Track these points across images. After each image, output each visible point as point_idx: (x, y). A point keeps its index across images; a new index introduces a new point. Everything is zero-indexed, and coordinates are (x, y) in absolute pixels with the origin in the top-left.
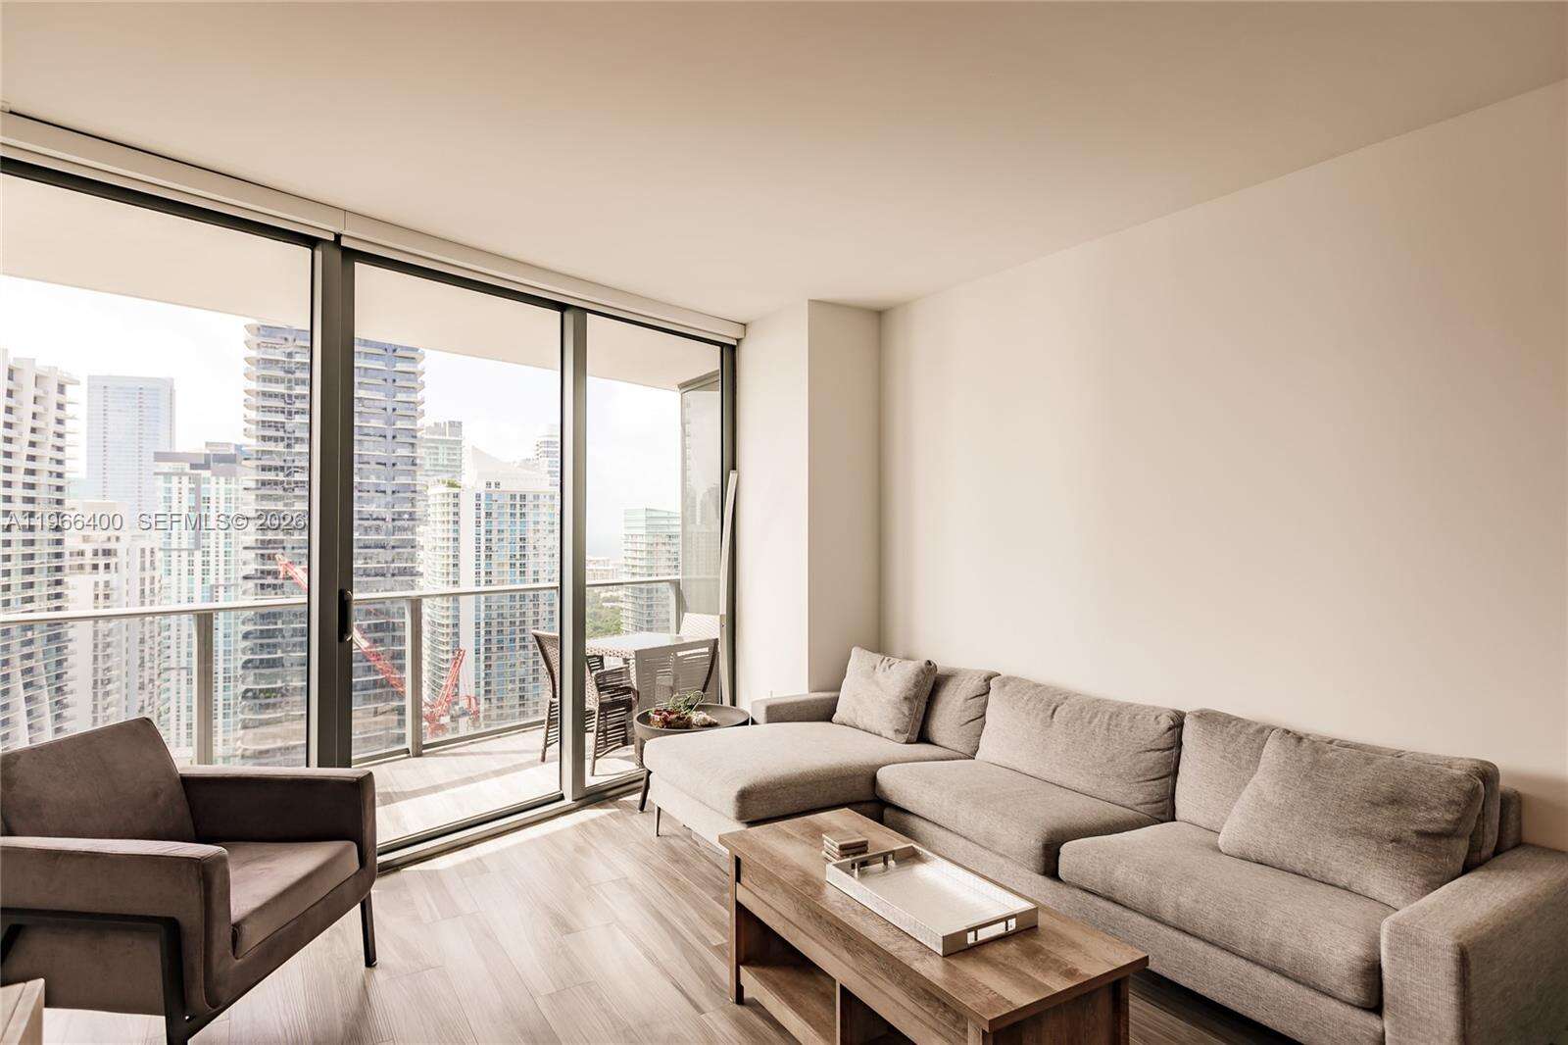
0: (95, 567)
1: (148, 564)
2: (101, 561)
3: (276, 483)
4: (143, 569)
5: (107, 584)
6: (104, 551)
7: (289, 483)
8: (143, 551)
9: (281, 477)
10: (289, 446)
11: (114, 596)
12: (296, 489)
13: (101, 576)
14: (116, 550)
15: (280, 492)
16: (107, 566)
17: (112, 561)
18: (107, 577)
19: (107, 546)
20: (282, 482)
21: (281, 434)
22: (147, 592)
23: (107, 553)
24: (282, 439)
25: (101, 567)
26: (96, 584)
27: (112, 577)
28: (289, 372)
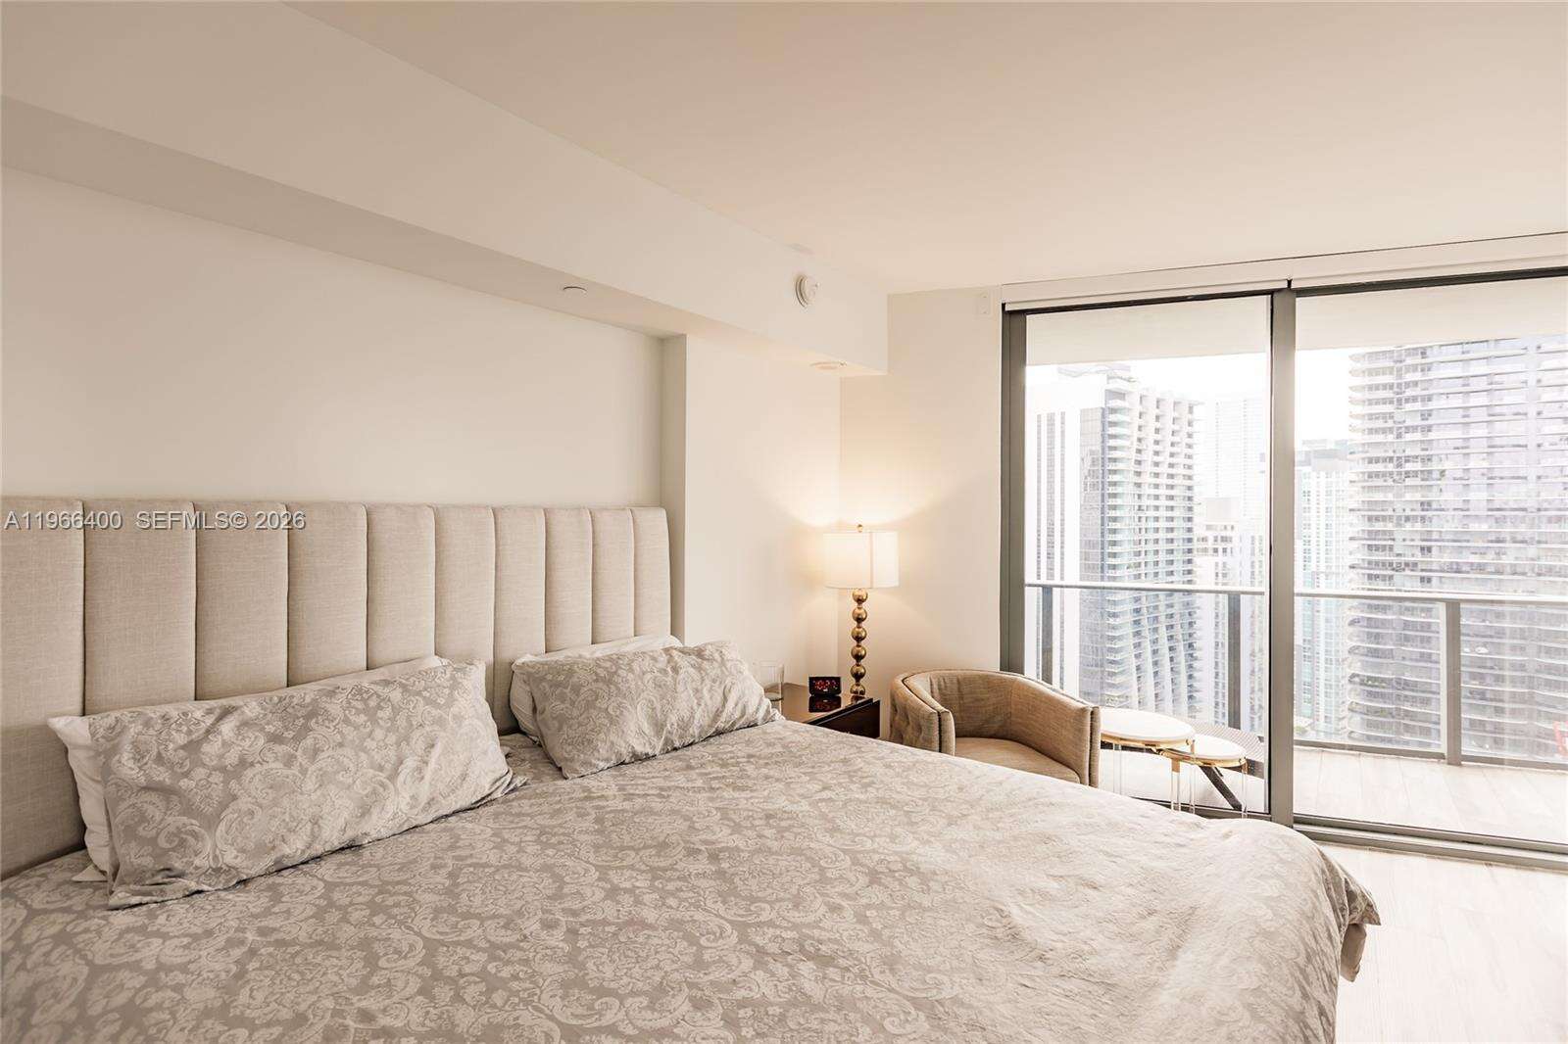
0: (1216, 551)
1: (1257, 551)
2: (1220, 546)
3: (1384, 475)
4: (1253, 554)
5: (1224, 564)
6: (1222, 537)
7: (1400, 473)
8: (1253, 538)
9: (1390, 467)
10: (1399, 436)
11: (1230, 576)
12: (1407, 479)
13: (1220, 558)
14: (1231, 538)
15: (1390, 482)
16: (1225, 550)
17: (1228, 546)
18: (1225, 559)
19: (1224, 534)
20: (1391, 473)
21: (1390, 424)
22: (1257, 573)
23: (1224, 539)
24: (1391, 430)
25: (1220, 551)
26: (1217, 564)
27: (1227, 559)
28: (1401, 362)
